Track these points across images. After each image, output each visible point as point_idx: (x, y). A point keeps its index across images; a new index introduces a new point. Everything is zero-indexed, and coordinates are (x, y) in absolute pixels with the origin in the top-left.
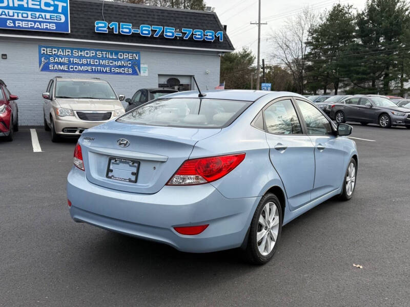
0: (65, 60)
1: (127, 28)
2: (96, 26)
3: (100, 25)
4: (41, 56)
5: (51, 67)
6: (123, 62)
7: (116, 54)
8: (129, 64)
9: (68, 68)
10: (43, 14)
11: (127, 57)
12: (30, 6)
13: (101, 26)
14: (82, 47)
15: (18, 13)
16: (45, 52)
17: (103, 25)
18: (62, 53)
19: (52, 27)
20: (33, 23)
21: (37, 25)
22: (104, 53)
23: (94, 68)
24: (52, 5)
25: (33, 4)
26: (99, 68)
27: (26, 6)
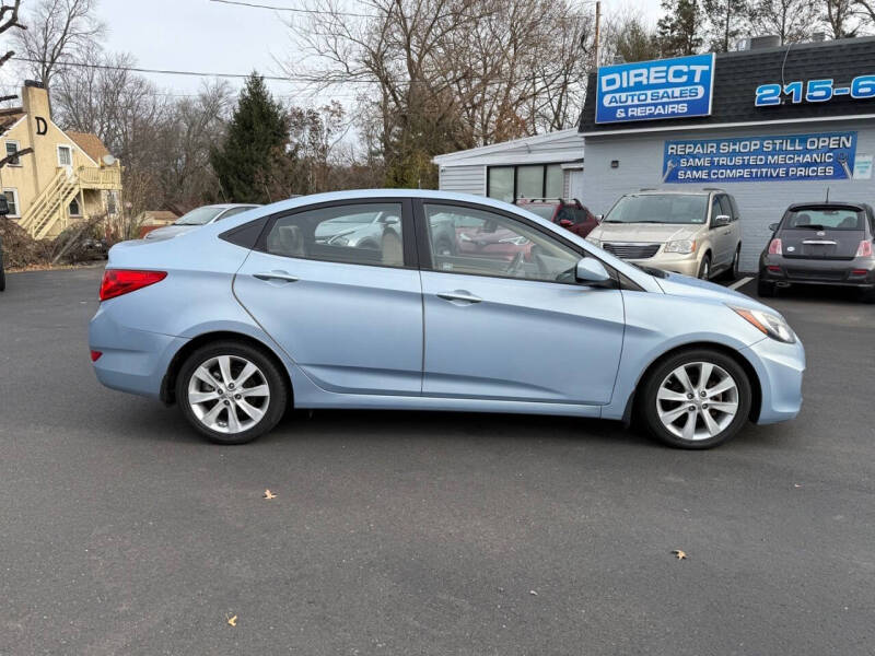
0: (705, 162)
1: (820, 90)
2: (758, 95)
3: (765, 92)
4: (667, 157)
5: (681, 175)
6: (815, 155)
7: (803, 141)
8: (830, 157)
9: (709, 175)
10: (669, 91)
11: (826, 144)
12: (652, 81)
13: (767, 94)
14: (735, 136)
15: (633, 96)
16: (674, 151)
17: (772, 91)
18: (701, 151)
19: (682, 109)
20: (653, 108)
21: (660, 110)
22: (778, 142)
23: (754, 170)
24: (686, 73)
25: (656, 78)
26: (764, 170)
27: (645, 82)
